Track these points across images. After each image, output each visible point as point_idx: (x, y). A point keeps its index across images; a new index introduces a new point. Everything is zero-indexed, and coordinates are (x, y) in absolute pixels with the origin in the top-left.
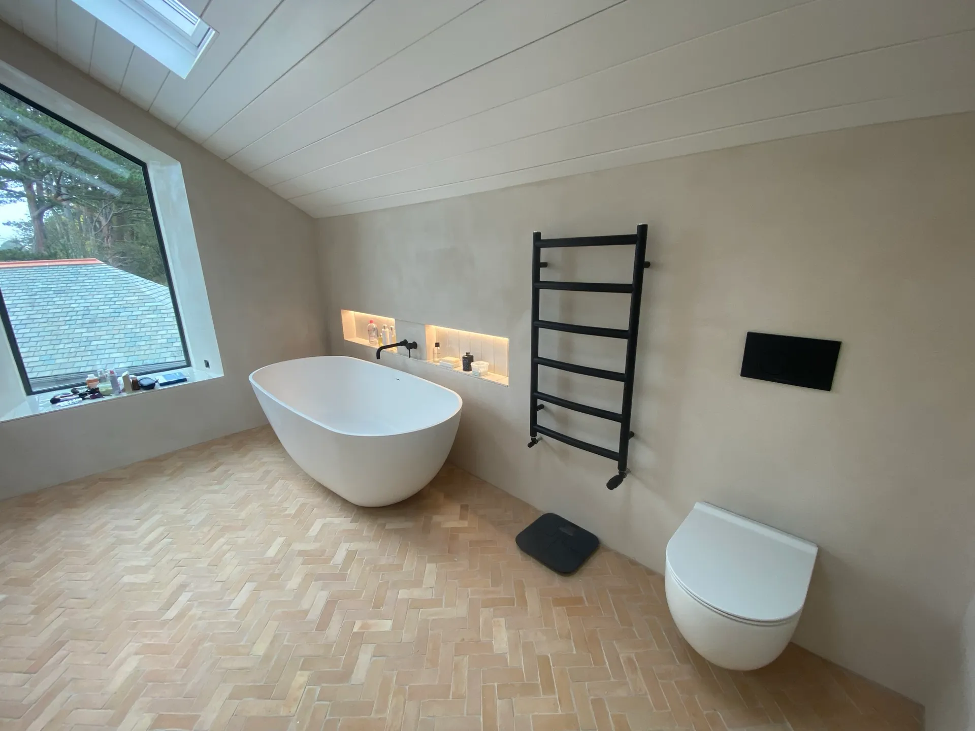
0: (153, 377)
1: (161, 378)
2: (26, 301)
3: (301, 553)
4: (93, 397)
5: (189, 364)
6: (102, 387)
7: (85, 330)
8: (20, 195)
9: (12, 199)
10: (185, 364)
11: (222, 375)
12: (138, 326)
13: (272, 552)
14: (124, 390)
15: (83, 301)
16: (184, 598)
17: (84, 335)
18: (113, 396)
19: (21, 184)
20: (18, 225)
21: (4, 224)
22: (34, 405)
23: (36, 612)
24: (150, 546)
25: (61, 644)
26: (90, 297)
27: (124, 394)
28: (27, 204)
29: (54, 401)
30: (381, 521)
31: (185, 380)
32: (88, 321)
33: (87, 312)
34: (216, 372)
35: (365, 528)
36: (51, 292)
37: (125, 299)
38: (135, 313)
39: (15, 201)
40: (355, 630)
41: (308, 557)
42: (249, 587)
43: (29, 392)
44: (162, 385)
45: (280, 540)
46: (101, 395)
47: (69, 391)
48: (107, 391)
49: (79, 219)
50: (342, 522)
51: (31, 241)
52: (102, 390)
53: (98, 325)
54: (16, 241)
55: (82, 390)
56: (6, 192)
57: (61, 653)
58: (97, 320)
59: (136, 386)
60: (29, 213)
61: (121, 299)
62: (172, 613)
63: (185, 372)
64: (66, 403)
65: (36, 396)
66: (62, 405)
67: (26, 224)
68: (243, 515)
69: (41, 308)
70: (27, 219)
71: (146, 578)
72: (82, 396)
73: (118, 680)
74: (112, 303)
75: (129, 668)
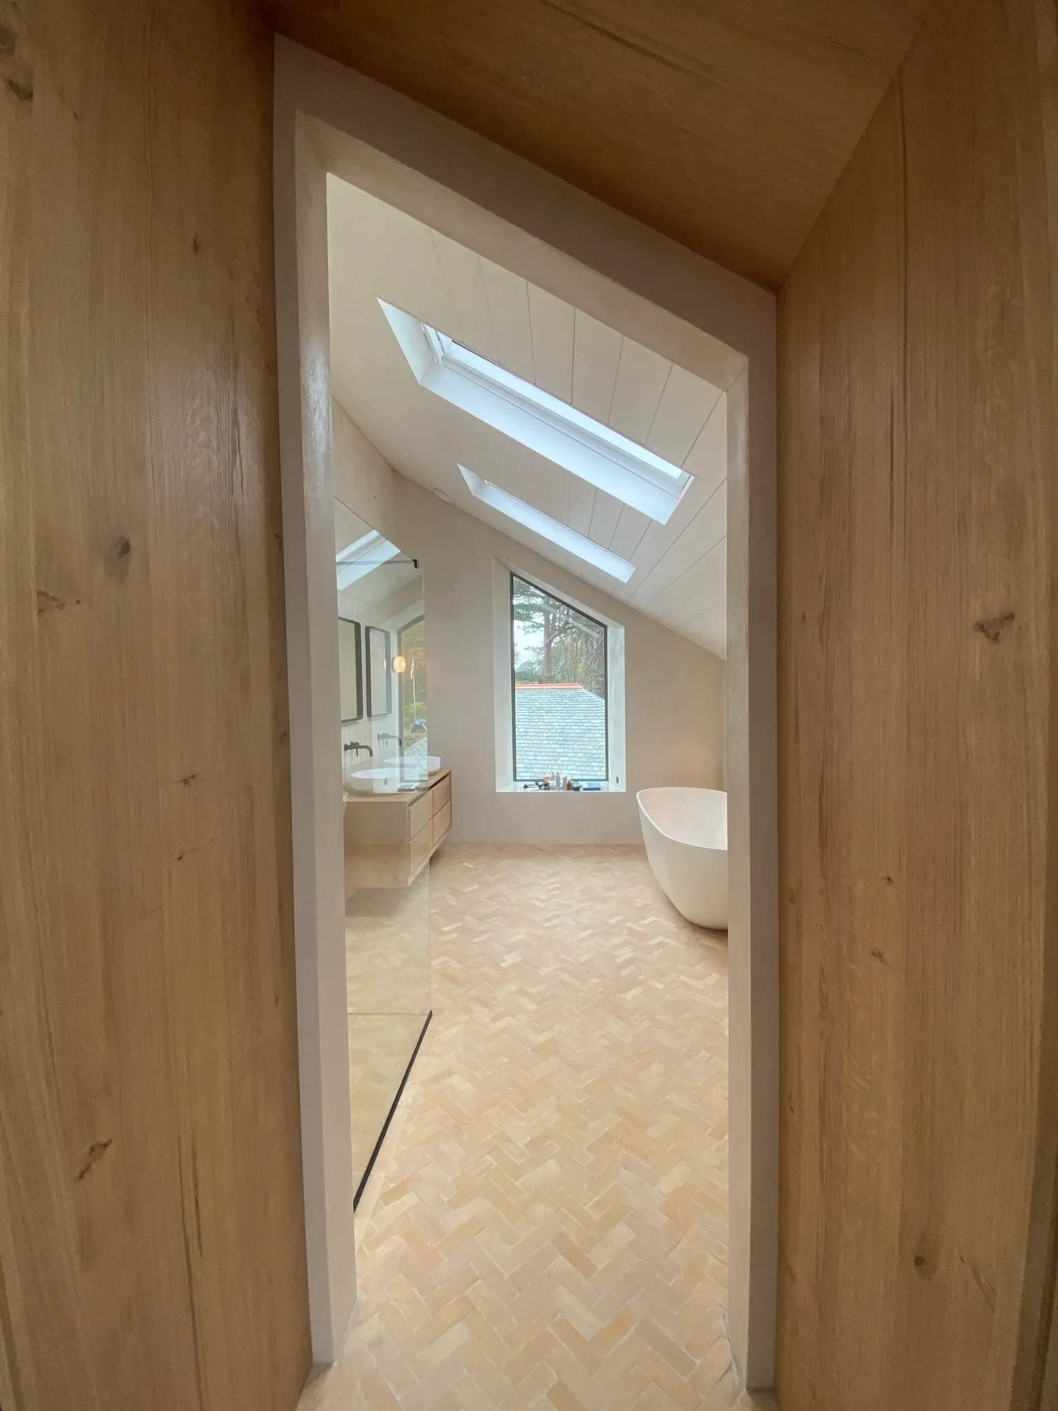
0: (581, 783)
1: (585, 784)
2: (526, 717)
3: (630, 929)
4: (545, 789)
5: (607, 779)
6: (552, 783)
7: (558, 746)
8: (539, 626)
9: (535, 629)
10: (605, 778)
11: (625, 791)
12: (596, 748)
13: (612, 921)
14: (562, 788)
15: (562, 721)
16: (555, 921)
17: (557, 750)
18: (556, 791)
19: (542, 614)
20: (534, 650)
21: (525, 649)
22: (515, 787)
23: (489, 899)
24: (549, 891)
25: (496, 916)
26: (567, 717)
27: (562, 791)
28: (543, 633)
29: (526, 787)
30: (698, 936)
31: (599, 789)
32: (562, 738)
33: (563, 731)
34: (621, 788)
35: (685, 935)
36: (543, 711)
37: (592, 721)
38: (596, 735)
39: (536, 632)
40: (640, 978)
41: (632, 932)
42: (590, 931)
43: (515, 780)
44: (585, 789)
45: (621, 917)
46: (549, 789)
47: (534, 783)
48: (553, 786)
49: (577, 643)
50: (669, 924)
51: (539, 662)
52: (550, 785)
53: (568, 743)
54: (530, 664)
55: (540, 783)
56: (531, 624)
57: (494, 919)
58: (568, 739)
59: (569, 787)
60: (543, 641)
61: (588, 721)
62: (547, 925)
63: (602, 784)
64: (531, 789)
65: (517, 783)
66: (529, 790)
67: (539, 649)
68: (606, 895)
69: (534, 724)
70: (541, 645)
71: (542, 905)
72: (540, 786)
73: (514, 939)
74: (581, 724)
75: (520, 937)
